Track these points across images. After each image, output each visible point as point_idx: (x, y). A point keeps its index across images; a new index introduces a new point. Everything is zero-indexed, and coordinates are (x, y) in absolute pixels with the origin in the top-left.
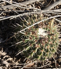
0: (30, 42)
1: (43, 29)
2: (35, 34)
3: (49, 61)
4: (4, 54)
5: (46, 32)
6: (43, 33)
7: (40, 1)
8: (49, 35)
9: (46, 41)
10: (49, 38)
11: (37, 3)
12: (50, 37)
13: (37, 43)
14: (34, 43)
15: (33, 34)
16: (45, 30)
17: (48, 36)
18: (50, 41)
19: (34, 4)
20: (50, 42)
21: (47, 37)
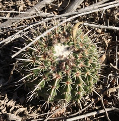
0: (42, 72)
1: (63, 45)
2: (49, 57)
3: (89, 100)
4: (12, 103)
5: (68, 49)
6: (63, 52)
7: (53, 3)
8: (76, 53)
9: (72, 64)
10: (76, 57)
11: (51, 8)
12: (78, 56)
13: (54, 72)
14: (49, 73)
15: (45, 57)
16: (67, 46)
17: (74, 55)
18: (79, 63)
19: (46, 10)
20: (79, 65)
21: (73, 58)
